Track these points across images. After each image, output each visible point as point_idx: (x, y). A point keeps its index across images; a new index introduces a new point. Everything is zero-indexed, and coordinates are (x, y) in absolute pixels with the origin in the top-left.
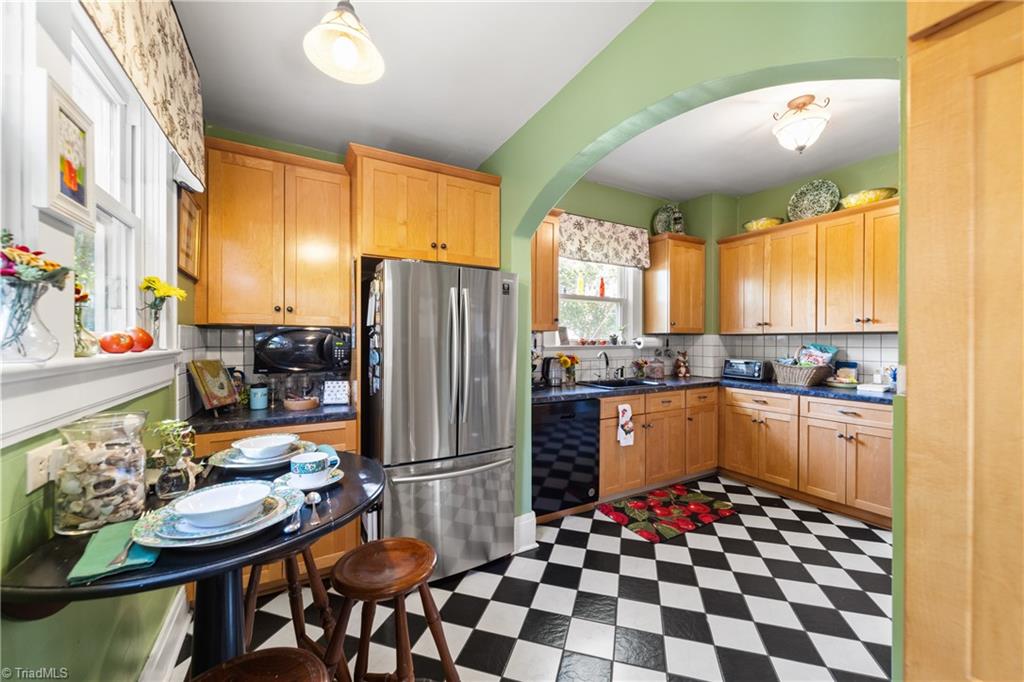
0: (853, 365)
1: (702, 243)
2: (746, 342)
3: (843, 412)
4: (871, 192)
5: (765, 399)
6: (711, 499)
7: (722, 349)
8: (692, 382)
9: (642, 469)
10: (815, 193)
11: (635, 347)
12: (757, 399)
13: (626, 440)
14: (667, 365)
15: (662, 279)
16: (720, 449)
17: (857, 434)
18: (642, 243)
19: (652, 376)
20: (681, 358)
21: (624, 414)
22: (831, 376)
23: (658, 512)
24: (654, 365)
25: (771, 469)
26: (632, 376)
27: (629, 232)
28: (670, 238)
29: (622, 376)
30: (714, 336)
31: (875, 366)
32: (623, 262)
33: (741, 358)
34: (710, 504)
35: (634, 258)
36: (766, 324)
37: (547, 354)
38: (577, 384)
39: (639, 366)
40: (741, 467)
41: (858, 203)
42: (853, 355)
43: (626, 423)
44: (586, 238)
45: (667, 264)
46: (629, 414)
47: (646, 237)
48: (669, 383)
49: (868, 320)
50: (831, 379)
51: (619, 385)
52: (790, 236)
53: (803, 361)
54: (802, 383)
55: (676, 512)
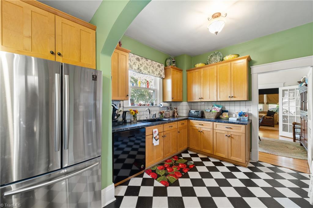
0: (227, 111)
1: (182, 71)
2: (195, 104)
3: (226, 128)
4: (233, 55)
5: (202, 124)
6: (186, 161)
7: (188, 106)
8: (179, 119)
9: (162, 153)
10: (215, 56)
11: (160, 106)
12: (200, 124)
13: (156, 143)
14: (171, 113)
15: (169, 82)
16: (188, 141)
17: (231, 135)
18: (162, 69)
19: (166, 117)
20: (175, 110)
21: (155, 132)
22: (221, 115)
23: (168, 170)
24: (166, 113)
25: (205, 148)
26: (159, 117)
27: (157, 64)
28: (171, 68)
29: (155, 117)
30: (185, 102)
31: (233, 112)
32: (155, 75)
33: (194, 110)
34: (186, 163)
35: (159, 74)
36: (202, 98)
37: (125, 110)
38: (137, 121)
39: (161, 113)
40: (195, 147)
41: (229, 58)
42: (227, 108)
43: (156, 136)
44: (141, 64)
45: (170, 77)
46: (157, 133)
47: (163, 67)
48: (172, 119)
49: (232, 97)
50: (221, 116)
51: (154, 121)
52: (209, 69)
53: (213, 110)
54: (213, 118)
55: (175, 169)
